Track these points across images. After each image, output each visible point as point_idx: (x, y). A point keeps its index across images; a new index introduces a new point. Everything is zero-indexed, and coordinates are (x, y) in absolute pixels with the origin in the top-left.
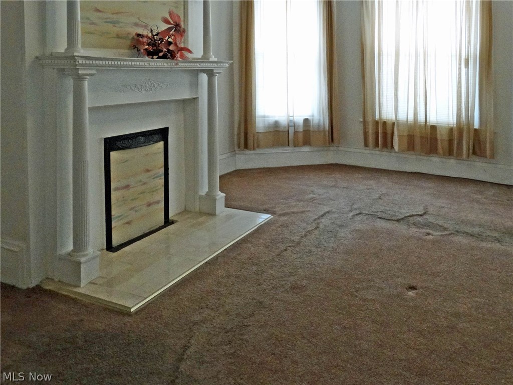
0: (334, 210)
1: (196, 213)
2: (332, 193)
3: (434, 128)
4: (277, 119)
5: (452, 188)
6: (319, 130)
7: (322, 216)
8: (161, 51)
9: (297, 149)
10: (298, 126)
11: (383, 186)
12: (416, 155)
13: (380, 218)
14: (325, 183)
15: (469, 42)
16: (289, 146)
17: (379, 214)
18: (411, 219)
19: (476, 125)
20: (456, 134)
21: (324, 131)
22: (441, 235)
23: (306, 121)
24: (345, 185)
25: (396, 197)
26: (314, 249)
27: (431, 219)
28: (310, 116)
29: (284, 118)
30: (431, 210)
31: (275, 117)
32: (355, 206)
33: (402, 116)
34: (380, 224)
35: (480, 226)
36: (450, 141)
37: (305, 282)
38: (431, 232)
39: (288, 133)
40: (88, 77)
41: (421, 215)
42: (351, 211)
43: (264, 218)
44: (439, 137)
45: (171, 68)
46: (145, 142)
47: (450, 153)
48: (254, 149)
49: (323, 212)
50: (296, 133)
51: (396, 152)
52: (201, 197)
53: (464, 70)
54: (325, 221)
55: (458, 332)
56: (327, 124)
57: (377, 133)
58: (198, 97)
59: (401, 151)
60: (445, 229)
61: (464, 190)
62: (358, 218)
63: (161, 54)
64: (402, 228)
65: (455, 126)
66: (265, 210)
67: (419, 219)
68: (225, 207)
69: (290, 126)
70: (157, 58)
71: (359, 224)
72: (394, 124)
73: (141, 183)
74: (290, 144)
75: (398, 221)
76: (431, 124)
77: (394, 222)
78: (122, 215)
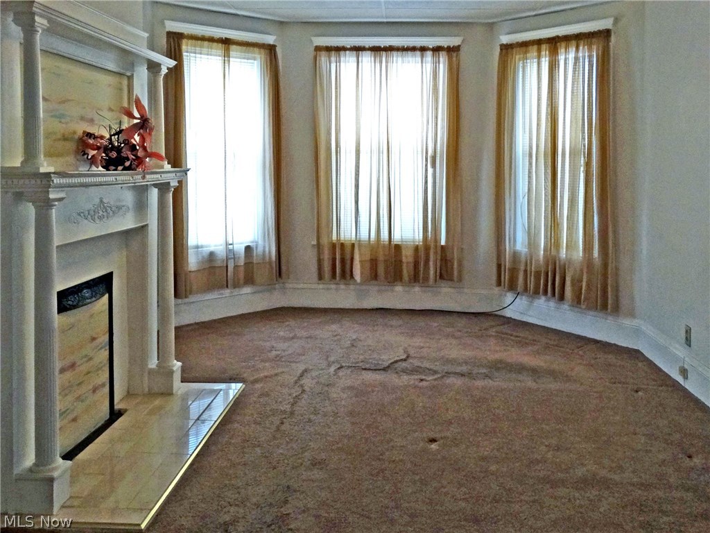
0: (311, 368)
1: (144, 395)
2: (296, 346)
3: (398, 248)
4: (212, 249)
5: (421, 322)
6: (264, 261)
7: (301, 376)
8: (128, 159)
9: (236, 291)
10: (239, 258)
11: (350, 331)
12: (379, 285)
13: (365, 369)
14: (282, 333)
15: (436, 134)
16: (227, 287)
17: (361, 364)
18: (396, 365)
19: (443, 243)
20: (422, 253)
21: (270, 262)
22: (435, 380)
23: (248, 249)
24: (304, 334)
25: (370, 342)
26: (313, 417)
27: (416, 363)
28: (252, 242)
29: (221, 247)
30: (412, 352)
31: (209, 246)
32: (332, 359)
33: (364, 235)
34: (369, 377)
35: (466, 363)
36: (416, 264)
37: (323, 456)
38: (424, 377)
39: (227, 270)
40: (56, 203)
41: (405, 360)
42: (329, 365)
43: (235, 388)
44: (404, 259)
45: (135, 183)
46: (92, 297)
47: (415, 278)
48: (186, 297)
49: (300, 372)
50: (236, 267)
51: (358, 284)
52: (151, 372)
53: (430, 170)
54: (307, 382)
55: (492, 474)
56: (274, 252)
57: (334, 260)
58: (147, 225)
59: (364, 282)
60: (435, 372)
61: (435, 323)
62: (341, 373)
63: (127, 164)
64: (392, 379)
65: (421, 243)
66: (230, 379)
67: (404, 364)
68: (182, 382)
69: (230, 259)
70: (122, 170)
71: (347, 379)
72: (353, 245)
73: (85, 359)
74: (229, 286)
75: (385, 369)
76: (395, 243)
77: (382, 372)
78: (68, 409)
